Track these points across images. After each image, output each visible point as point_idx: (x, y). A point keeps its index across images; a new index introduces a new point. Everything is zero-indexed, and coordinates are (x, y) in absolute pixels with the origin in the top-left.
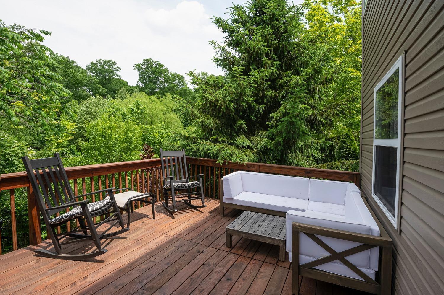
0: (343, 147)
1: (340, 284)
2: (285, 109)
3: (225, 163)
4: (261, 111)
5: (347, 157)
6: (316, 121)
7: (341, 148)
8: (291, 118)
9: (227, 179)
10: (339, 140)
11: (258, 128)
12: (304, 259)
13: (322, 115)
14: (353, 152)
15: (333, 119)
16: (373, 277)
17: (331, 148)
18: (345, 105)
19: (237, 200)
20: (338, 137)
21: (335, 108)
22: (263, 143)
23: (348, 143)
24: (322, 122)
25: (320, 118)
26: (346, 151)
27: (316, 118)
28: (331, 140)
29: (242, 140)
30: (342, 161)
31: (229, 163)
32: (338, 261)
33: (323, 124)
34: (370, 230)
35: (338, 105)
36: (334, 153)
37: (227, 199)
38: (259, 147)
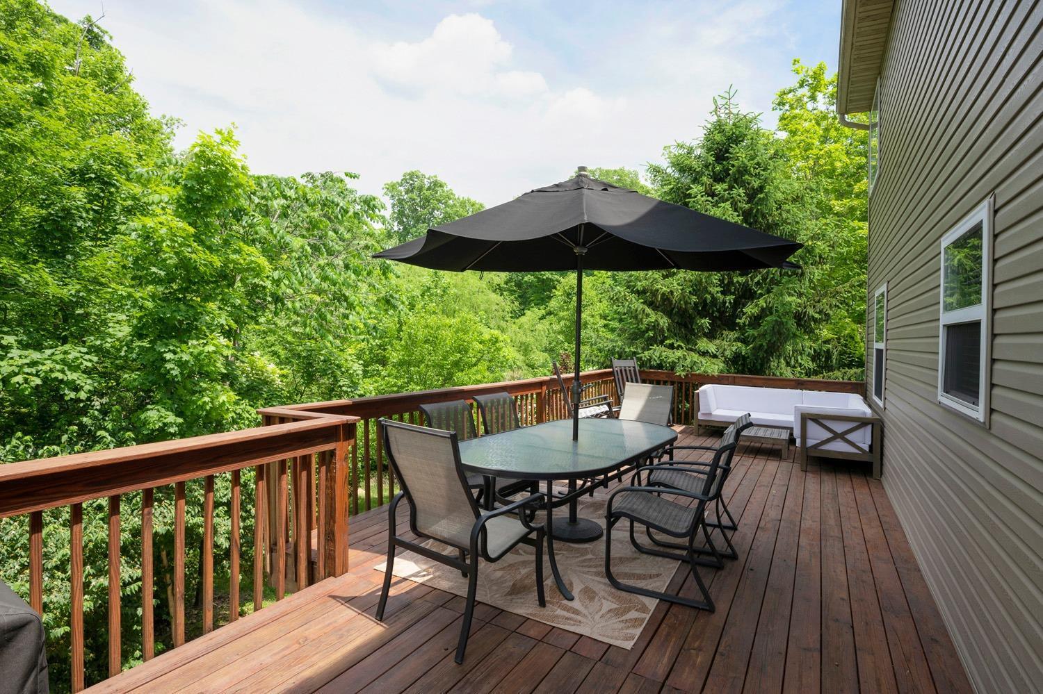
0: (845, 353)
1: (841, 458)
2: (766, 302)
3: (687, 375)
4: (727, 304)
5: (850, 366)
6: (805, 316)
7: (842, 353)
8: (779, 317)
9: (705, 391)
10: (839, 343)
11: (719, 326)
12: (811, 442)
13: (814, 307)
14: (858, 358)
15: (831, 313)
16: (867, 449)
17: (828, 354)
18: (849, 292)
19: (716, 416)
20: (839, 339)
21: (834, 297)
22: (734, 349)
23: (852, 347)
24: (813, 317)
25: (811, 311)
26: (849, 357)
27: (806, 312)
28: (827, 342)
29: (703, 344)
30: (843, 370)
31: (692, 375)
32: (839, 440)
33: (815, 320)
34: (865, 413)
35: (837, 292)
36: (831, 362)
37: (703, 414)
38: (728, 353)
